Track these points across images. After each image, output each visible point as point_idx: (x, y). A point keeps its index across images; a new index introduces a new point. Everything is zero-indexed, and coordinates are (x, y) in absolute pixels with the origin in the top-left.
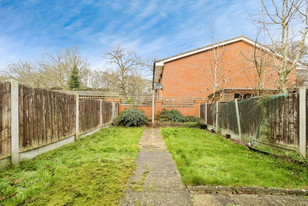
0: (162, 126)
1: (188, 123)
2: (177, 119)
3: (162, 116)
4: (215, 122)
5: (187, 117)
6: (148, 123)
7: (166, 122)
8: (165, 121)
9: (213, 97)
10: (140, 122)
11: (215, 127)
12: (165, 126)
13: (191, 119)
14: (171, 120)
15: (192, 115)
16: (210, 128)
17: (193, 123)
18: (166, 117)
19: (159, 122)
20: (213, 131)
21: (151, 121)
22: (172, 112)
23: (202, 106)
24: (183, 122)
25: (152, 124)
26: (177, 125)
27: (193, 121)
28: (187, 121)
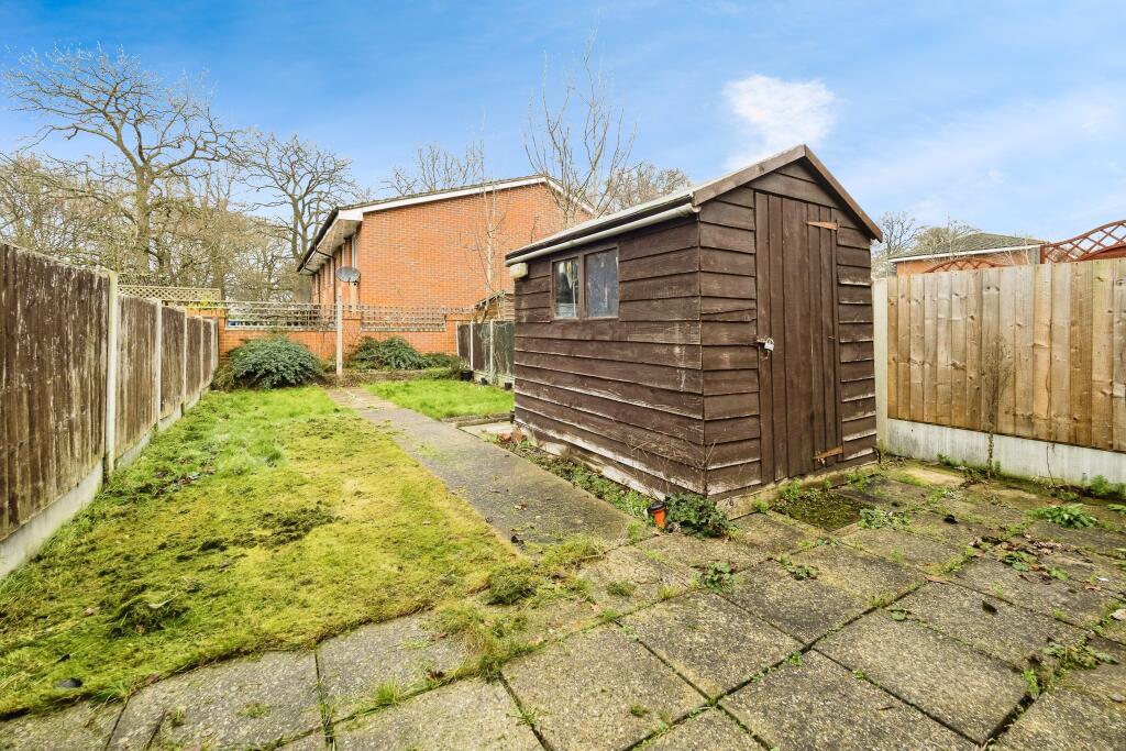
0: (366, 382)
1: (431, 370)
2: (404, 361)
3: (363, 355)
4: (488, 362)
5: (429, 355)
6: (325, 375)
7: (375, 372)
8: (372, 368)
9: (486, 308)
10: (303, 375)
11: (488, 373)
12: (373, 379)
13: (438, 359)
14: (388, 364)
15: (440, 351)
16: (478, 377)
17: (443, 369)
18: (373, 359)
19: (355, 372)
20: (485, 382)
21: (333, 369)
22: (390, 344)
23: (463, 329)
24: (420, 368)
25: (337, 378)
26: (405, 376)
27: (444, 365)
28: (430, 365)
